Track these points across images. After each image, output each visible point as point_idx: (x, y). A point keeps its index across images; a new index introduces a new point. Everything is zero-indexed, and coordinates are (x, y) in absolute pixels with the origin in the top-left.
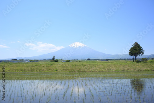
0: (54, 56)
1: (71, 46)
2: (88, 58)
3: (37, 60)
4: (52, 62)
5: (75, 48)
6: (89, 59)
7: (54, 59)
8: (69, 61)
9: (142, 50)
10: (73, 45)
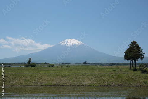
0: (30, 59)
1: (62, 44)
2: (85, 61)
3: (10, 64)
4: (26, 66)
5: (68, 47)
6: (85, 63)
7: (29, 62)
8: (52, 66)
9: (141, 52)
10: (65, 43)
